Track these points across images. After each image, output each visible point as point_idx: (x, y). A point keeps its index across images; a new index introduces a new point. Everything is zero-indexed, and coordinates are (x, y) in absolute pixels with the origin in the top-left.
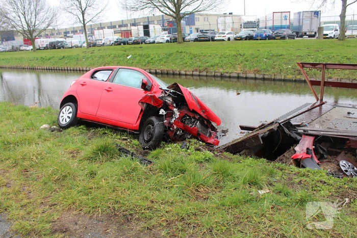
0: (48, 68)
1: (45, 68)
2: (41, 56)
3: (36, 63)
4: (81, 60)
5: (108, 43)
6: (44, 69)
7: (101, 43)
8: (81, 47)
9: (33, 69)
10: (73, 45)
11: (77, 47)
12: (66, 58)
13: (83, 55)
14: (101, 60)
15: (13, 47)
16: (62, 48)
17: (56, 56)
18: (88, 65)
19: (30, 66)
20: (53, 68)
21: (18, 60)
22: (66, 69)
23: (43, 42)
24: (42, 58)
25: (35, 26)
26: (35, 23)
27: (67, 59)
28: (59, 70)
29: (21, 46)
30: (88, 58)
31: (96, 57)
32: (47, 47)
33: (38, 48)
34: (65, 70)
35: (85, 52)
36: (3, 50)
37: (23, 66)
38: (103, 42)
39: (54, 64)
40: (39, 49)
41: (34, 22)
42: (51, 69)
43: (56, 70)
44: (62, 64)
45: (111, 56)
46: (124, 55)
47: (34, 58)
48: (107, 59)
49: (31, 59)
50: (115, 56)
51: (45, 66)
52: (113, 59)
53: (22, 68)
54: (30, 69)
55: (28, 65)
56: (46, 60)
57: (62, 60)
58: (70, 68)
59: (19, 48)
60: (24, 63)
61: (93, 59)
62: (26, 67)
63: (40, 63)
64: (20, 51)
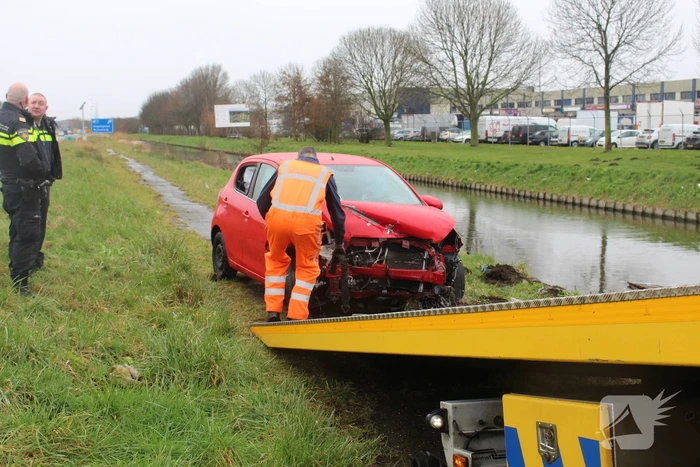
1: (493, 189)
2: (487, 160)
3: (473, 175)
4: (581, 179)
5: (669, 142)
6: (491, 192)
7: (647, 141)
8: (592, 146)
9: (466, 188)
10: (572, 139)
11: (582, 144)
12: (546, 170)
13: (589, 166)
14: (631, 184)
15: (424, 130)
16: (542, 144)
17: (522, 163)
18: (597, 194)
19: (460, 180)
20: (511, 192)
21: (433, 165)
22: (541, 196)
23: (498, 123)
24: (489, 164)
25: (484, 84)
26: (486, 77)
27: (546, 173)
28: (525, 197)
29: (443, 129)
30: (599, 176)
31: (619, 176)
32: (505, 137)
33: (483, 137)
34: (538, 199)
35: (597, 160)
36: (401, 135)
37: (443, 179)
38: (654, 136)
39: (515, 183)
40: (486, 141)
41: (483, 74)
42: (507, 194)
43: (519, 196)
44: (534, 185)
45: (658, 176)
46: (690, 179)
47: (472, 162)
48: (646, 184)
49: (464, 164)
50: (667, 179)
51: (493, 185)
52: (662, 184)
53: (440, 184)
54: (457, 187)
55: (456, 179)
56: (498, 170)
57: (536, 174)
58: (552, 196)
59: (439, 134)
60: (445, 172)
61: (611, 180)
62: (450, 183)
63: (482, 175)
64: (440, 143)
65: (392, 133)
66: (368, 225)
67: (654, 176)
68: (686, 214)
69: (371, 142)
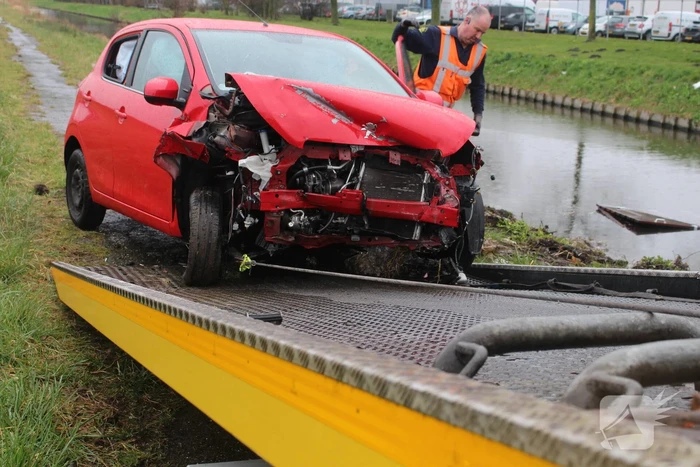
4: (555, 73)
5: (664, 32)
7: (639, 30)
8: (574, 34)
10: (551, 25)
11: (562, 31)
12: (515, 60)
13: (566, 57)
14: (614, 81)
15: (378, 7)
16: (516, 29)
18: (572, 92)
21: (383, 48)
22: (507, 91)
23: (466, 2)
27: (515, 64)
29: (400, 7)
30: (577, 70)
31: (600, 70)
34: (503, 94)
35: (576, 50)
36: (351, 13)
38: (648, 25)
44: (499, 77)
45: (646, 73)
46: (684, 77)
48: (631, 82)
50: (657, 77)
52: (650, 83)
57: (503, 64)
58: (519, 91)
59: (396, 13)
61: (590, 75)
65: (340, 9)
66: (335, 121)
67: (642, 72)
68: (677, 120)
69: (315, 19)
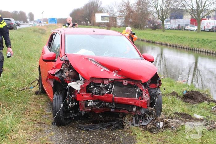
0: (207, 51)
1: (204, 51)
2: (203, 38)
3: (196, 44)
6: (203, 52)
9: (192, 50)
15: (179, 25)
19: (190, 46)
20: (212, 52)
21: (179, 39)
23: (210, 23)
24: (203, 40)
25: (204, 6)
26: (205, 3)
29: (186, 25)
32: (212, 29)
33: (203, 29)
36: (169, 27)
37: (183, 46)
39: (214, 48)
40: (204, 31)
41: (204, 2)
42: (210, 53)
47: (196, 39)
49: (192, 40)
51: (204, 49)
53: (181, 48)
54: (189, 49)
55: (188, 46)
56: (207, 42)
59: (185, 27)
60: (184, 43)
62: (186, 47)
63: (200, 44)
64: (185, 31)
69: (157, 30)
